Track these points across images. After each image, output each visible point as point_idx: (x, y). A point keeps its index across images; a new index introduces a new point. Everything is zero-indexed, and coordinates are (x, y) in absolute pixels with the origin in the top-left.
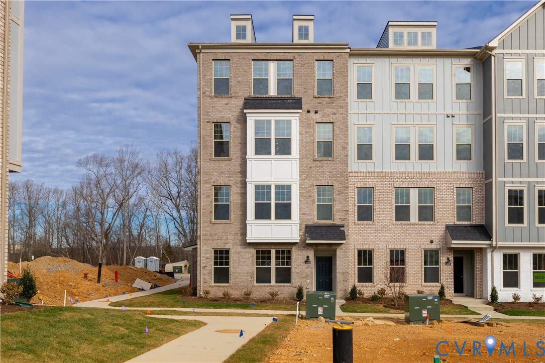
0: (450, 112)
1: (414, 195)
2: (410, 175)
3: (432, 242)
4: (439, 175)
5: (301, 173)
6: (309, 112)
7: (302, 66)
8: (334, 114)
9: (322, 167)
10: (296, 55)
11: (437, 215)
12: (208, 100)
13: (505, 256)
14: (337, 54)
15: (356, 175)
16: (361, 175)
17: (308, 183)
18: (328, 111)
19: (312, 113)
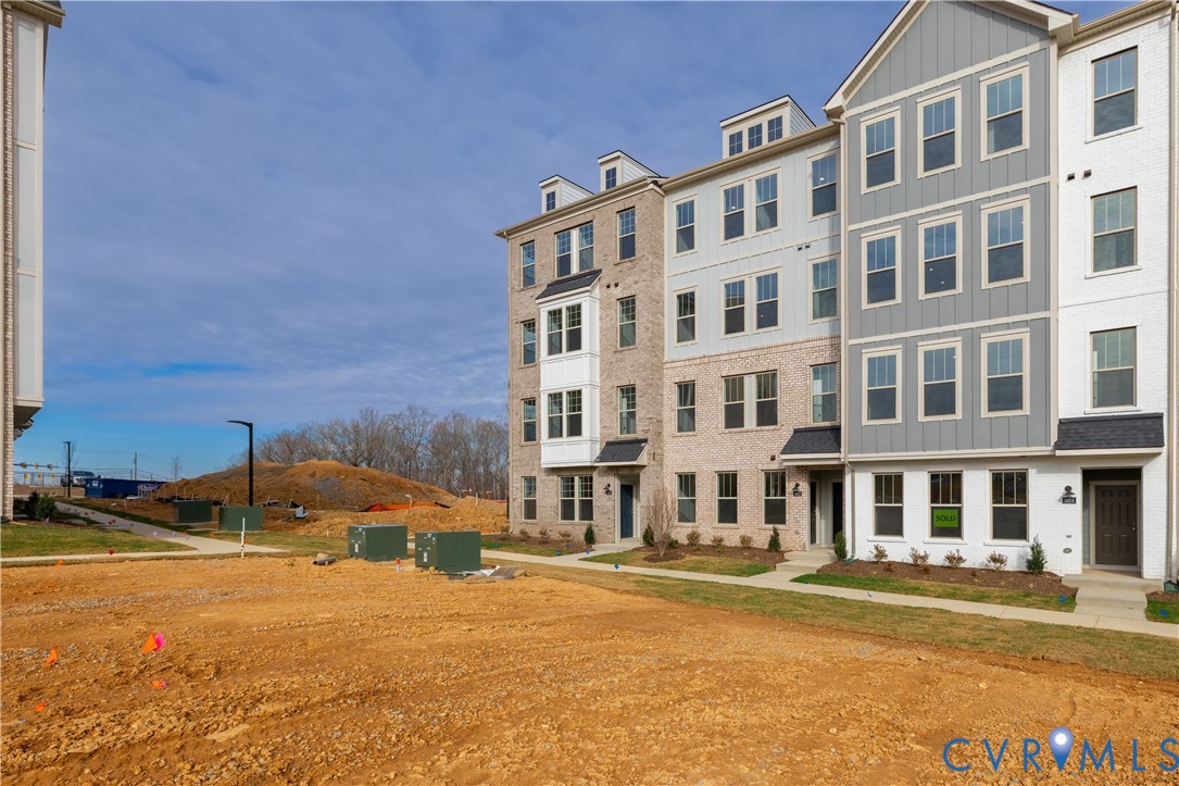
0: (802, 241)
1: (750, 387)
2: (743, 355)
3: (773, 459)
4: (783, 349)
5: (602, 371)
6: (608, 287)
7: (602, 225)
8: (636, 283)
9: (622, 360)
10: (596, 212)
11: (781, 416)
12: (517, 295)
13: (878, 479)
14: (639, 196)
15: (674, 365)
16: (679, 364)
17: (609, 384)
18: (630, 280)
19: (612, 287)
